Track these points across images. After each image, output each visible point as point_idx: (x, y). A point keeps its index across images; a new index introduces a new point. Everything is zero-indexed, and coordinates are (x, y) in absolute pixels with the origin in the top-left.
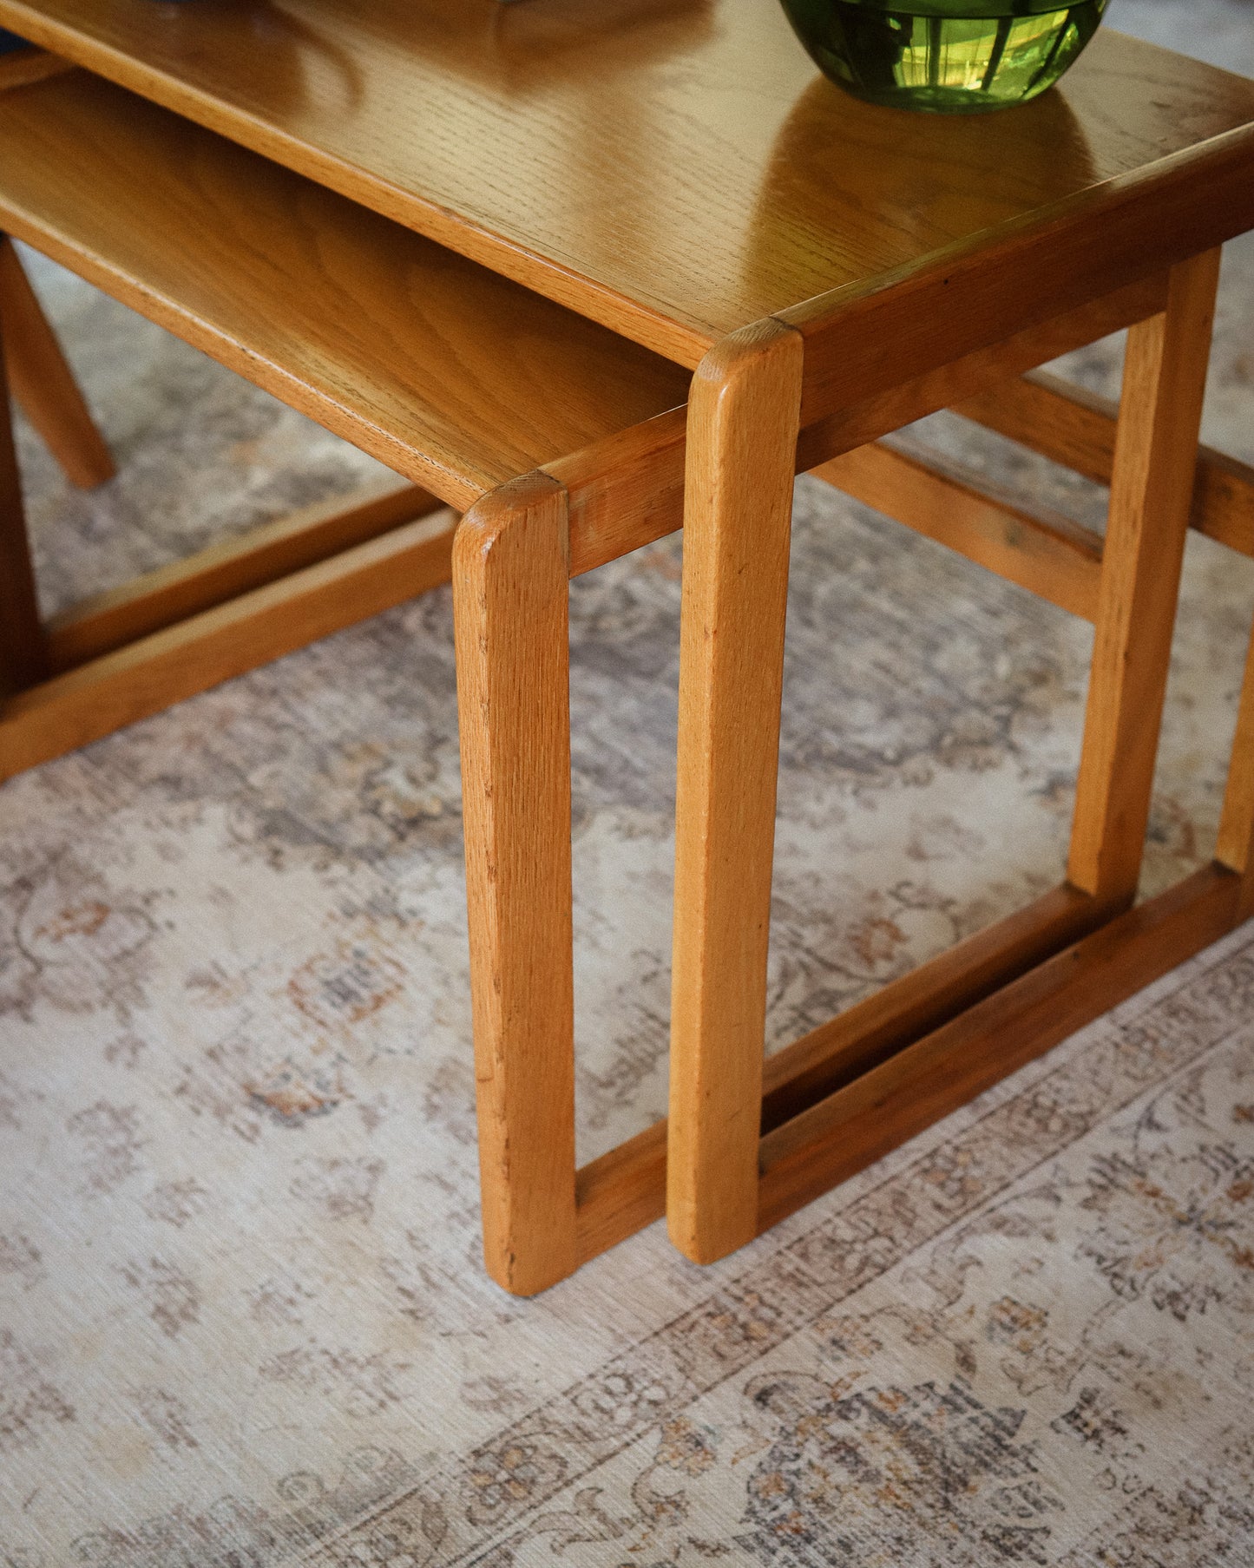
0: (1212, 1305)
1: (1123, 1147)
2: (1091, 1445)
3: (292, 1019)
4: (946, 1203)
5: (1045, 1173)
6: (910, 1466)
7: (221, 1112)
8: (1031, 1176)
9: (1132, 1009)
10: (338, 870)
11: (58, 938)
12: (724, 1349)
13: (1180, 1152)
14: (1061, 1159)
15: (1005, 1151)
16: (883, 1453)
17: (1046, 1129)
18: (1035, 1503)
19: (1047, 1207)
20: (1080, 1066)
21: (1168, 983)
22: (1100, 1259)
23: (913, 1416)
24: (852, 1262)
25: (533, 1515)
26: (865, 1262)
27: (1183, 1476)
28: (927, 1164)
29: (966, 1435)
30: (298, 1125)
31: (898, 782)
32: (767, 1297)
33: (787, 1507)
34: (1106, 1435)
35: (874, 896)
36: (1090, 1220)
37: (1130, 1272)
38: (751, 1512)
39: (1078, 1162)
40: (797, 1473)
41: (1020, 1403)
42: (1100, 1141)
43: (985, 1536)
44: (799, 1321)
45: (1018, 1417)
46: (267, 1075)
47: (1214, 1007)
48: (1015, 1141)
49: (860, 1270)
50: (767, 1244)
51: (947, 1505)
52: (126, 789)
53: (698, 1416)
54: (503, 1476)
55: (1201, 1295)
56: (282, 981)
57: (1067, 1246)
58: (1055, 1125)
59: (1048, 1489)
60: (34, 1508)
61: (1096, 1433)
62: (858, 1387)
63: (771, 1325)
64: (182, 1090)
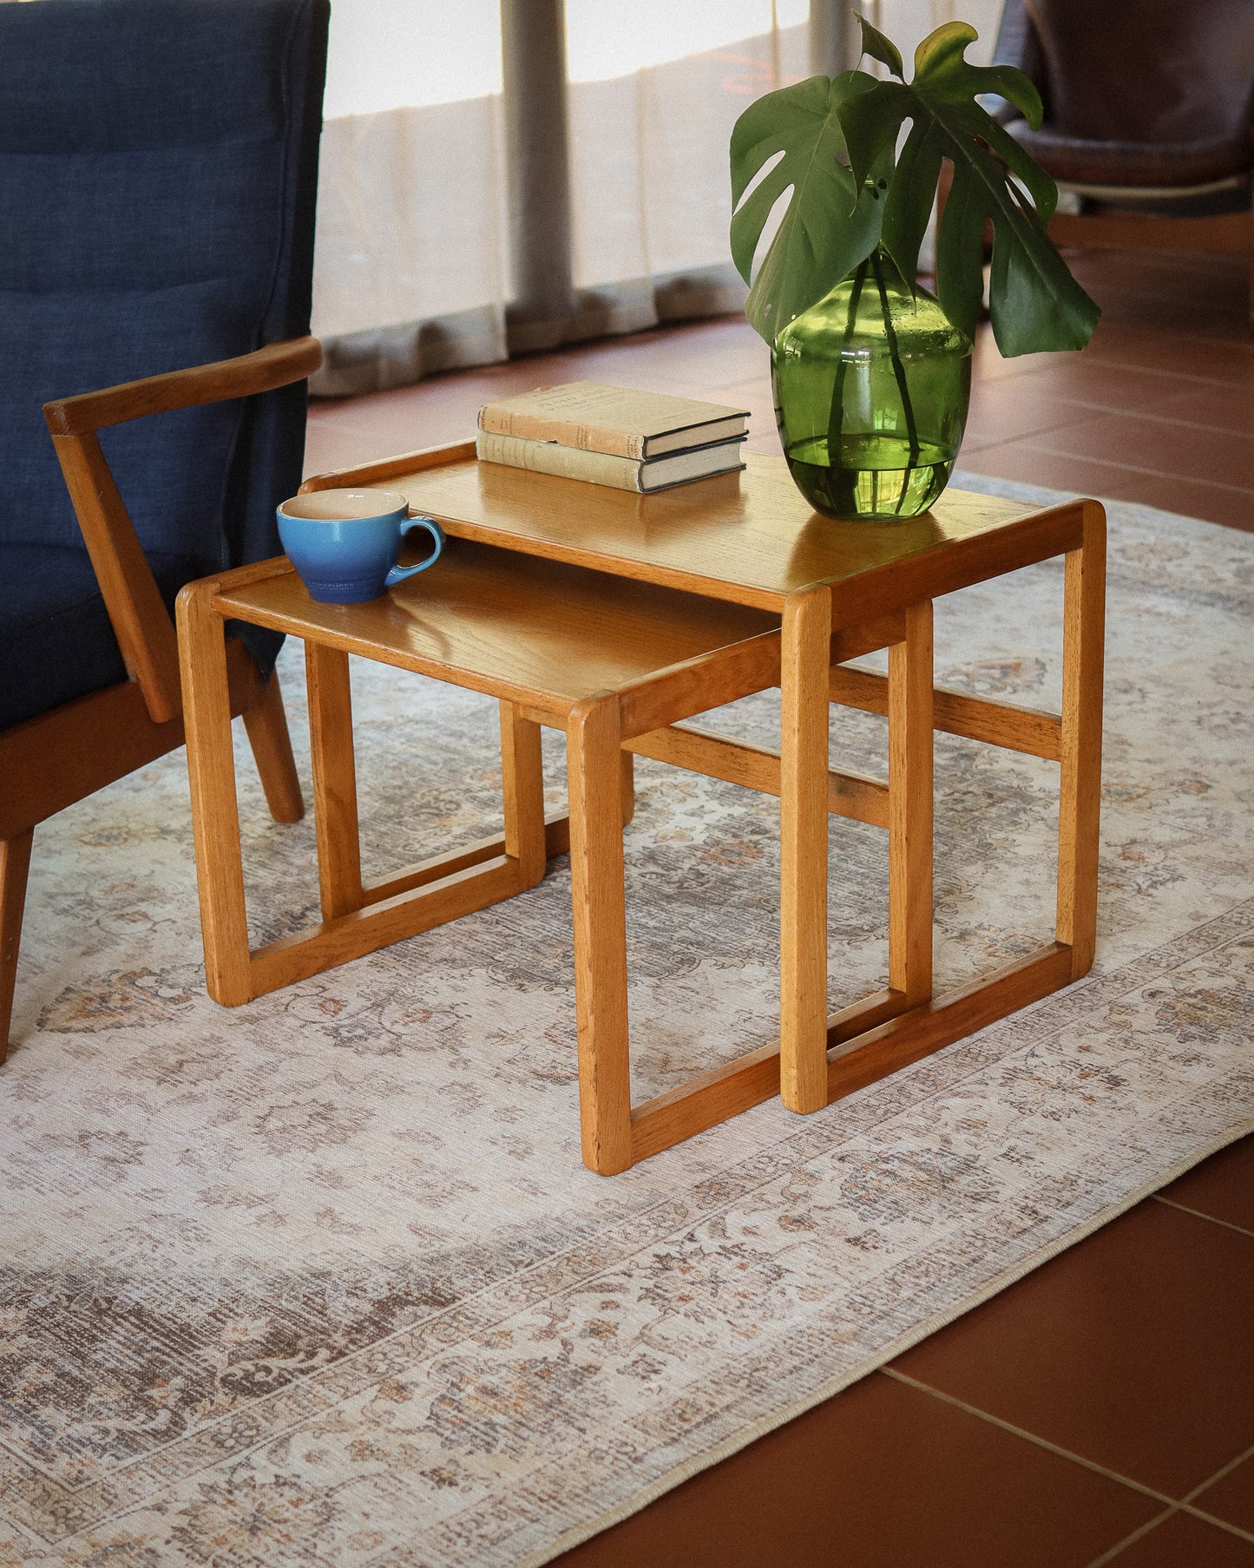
0: (1073, 1115)
1: (1020, 1064)
2: (1016, 1164)
3: (551, 1046)
4: (927, 1089)
5: (979, 1075)
6: (924, 1176)
7: (522, 1082)
8: (972, 1077)
9: (1017, 1016)
10: (558, 990)
11: (406, 1024)
12: (818, 1145)
13: (1050, 1064)
14: (986, 1070)
15: (955, 1070)
16: (907, 1172)
17: (977, 1060)
18: (990, 1184)
19: (982, 1087)
20: (992, 1037)
21: (1038, 1004)
22: (1012, 1103)
23: (921, 1160)
24: (880, 1112)
25: (732, 1204)
26: (886, 1113)
27: (1065, 1171)
28: (914, 1076)
29: (950, 1164)
30: (566, 1084)
31: (873, 938)
32: (837, 1126)
33: (863, 1193)
34: (1023, 1160)
35: (868, 982)
36: (1006, 1090)
37: (1029, 1106)
38: (844, 1195)
39: (996, 1071)
40: (866, 1182)
41: (976, 1153)
42: (1007, 1063)
43: (966, 1195)
44: (856, 1133)
45: (977, 1158)
46: (544, 1068)
47: (1063, 1012)
48: (961, 1065)
49: (885, 1113)
50: (832, 1109)
51: (944, 1187)
52: (424, 966)
53: (810, 1167)
54: (712, 1193)
55: (1067, 1112)
56: (541, 1034)
57: (993, 1100)
58: (981, 1059)
59: (995, 1179)
60: (469, 1220)
61: (1018, 1160)
62: (890, 1153)
63: (841, 1136)
64: (496, 1076)
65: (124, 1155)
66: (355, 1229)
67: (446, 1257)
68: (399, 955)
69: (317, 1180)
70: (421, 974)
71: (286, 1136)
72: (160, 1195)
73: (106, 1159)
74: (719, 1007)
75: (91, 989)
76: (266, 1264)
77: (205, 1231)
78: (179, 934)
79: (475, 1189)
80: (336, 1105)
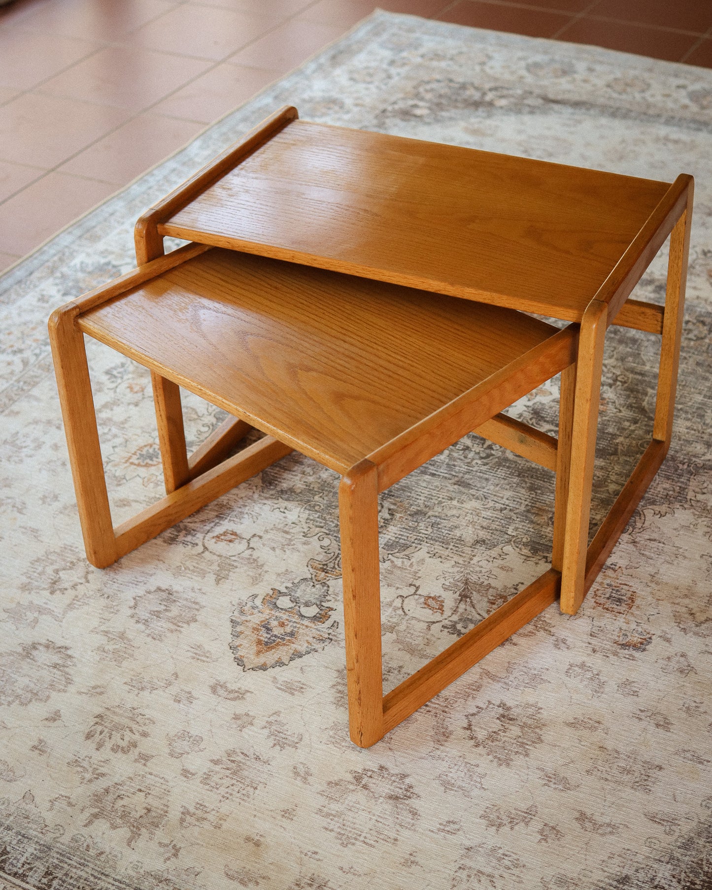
46: (619, 637)
60: (679, 799)
65: (400, 791)
66: (613, 828)
67: (691, 840)
68: (443, 543)
69: (551, 784)
70: (471, 559)
71: (497, 743)
72: (456, 827)
73: (390, 797)
74: (686, 554)
75: (249, 618)
76: (580, 879)
77: (515, 857)
78: (274, 549)
79: (660, 768)
80: (508, 704)
